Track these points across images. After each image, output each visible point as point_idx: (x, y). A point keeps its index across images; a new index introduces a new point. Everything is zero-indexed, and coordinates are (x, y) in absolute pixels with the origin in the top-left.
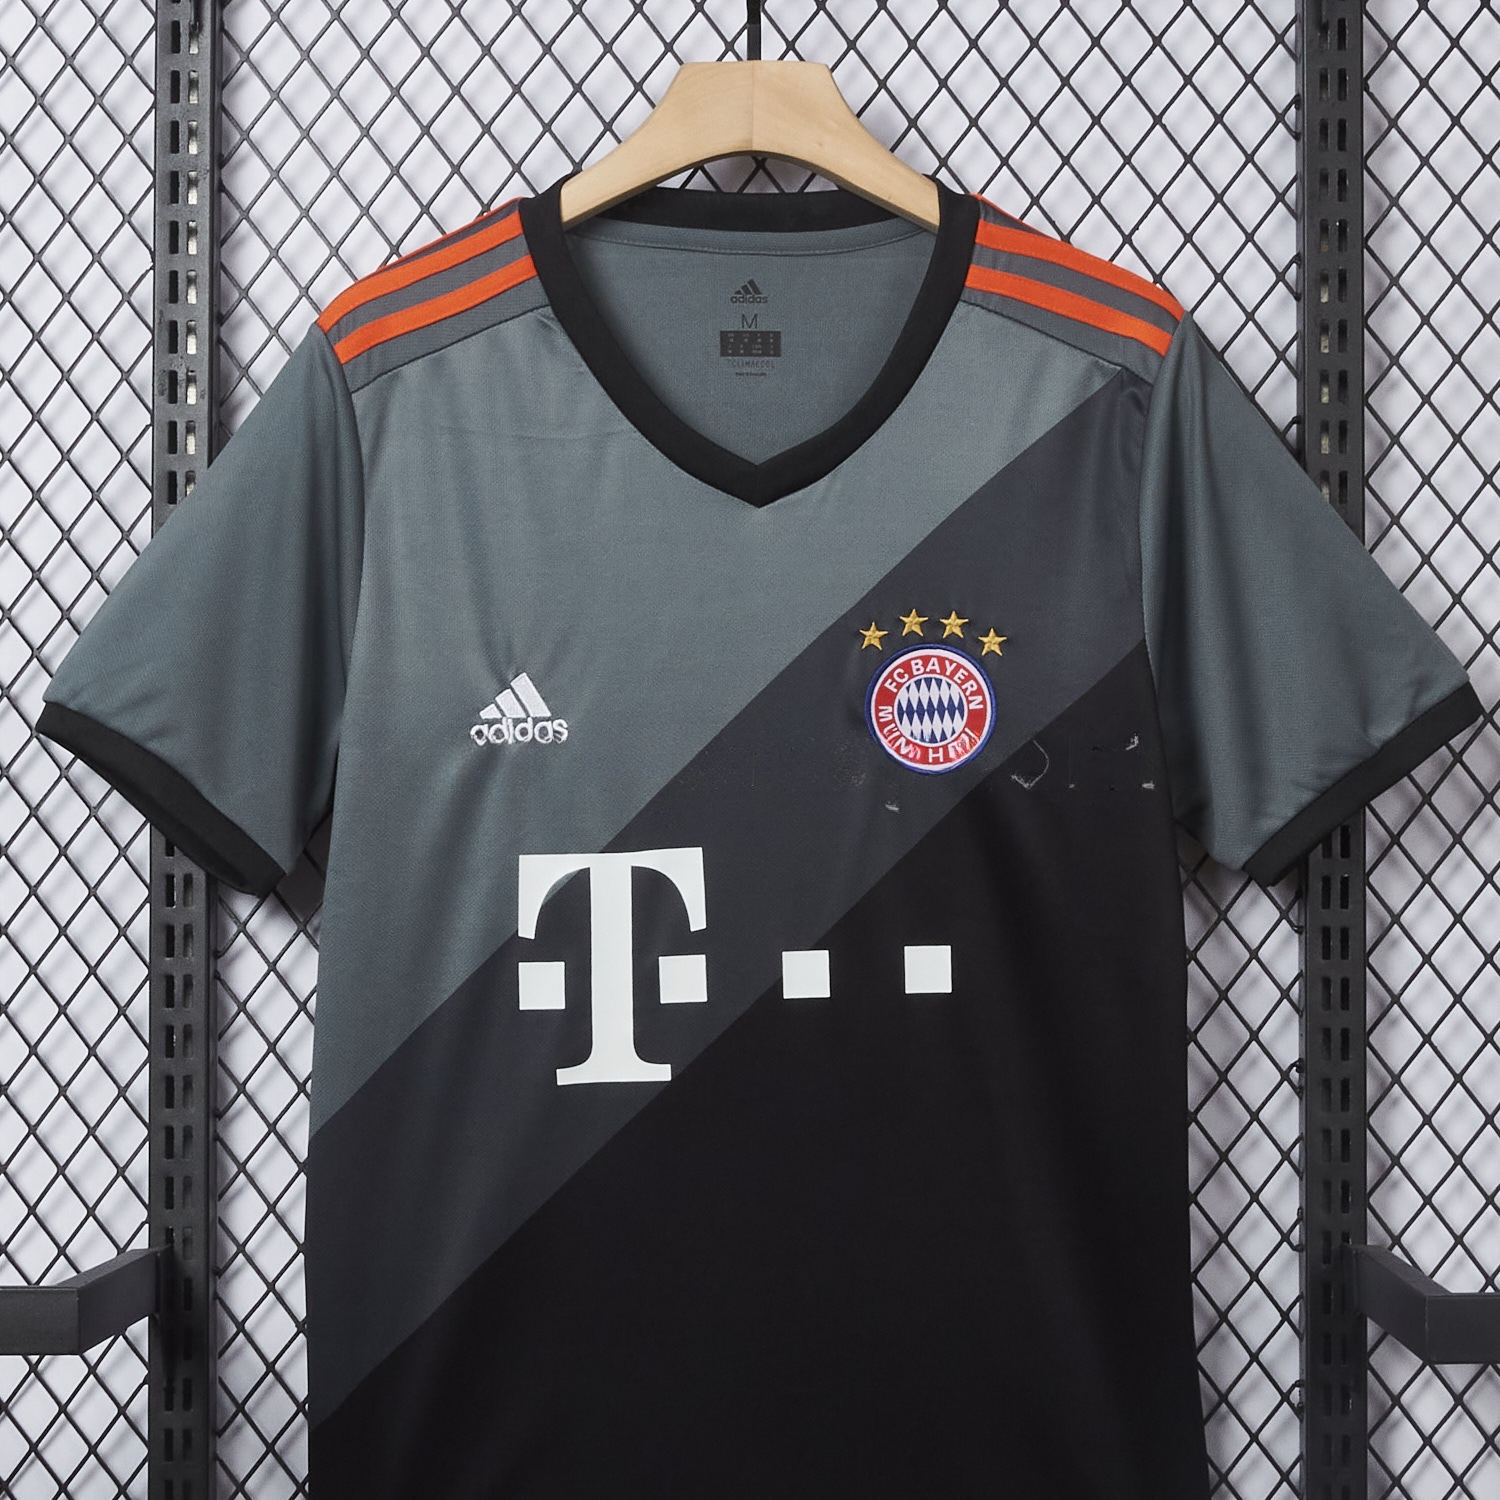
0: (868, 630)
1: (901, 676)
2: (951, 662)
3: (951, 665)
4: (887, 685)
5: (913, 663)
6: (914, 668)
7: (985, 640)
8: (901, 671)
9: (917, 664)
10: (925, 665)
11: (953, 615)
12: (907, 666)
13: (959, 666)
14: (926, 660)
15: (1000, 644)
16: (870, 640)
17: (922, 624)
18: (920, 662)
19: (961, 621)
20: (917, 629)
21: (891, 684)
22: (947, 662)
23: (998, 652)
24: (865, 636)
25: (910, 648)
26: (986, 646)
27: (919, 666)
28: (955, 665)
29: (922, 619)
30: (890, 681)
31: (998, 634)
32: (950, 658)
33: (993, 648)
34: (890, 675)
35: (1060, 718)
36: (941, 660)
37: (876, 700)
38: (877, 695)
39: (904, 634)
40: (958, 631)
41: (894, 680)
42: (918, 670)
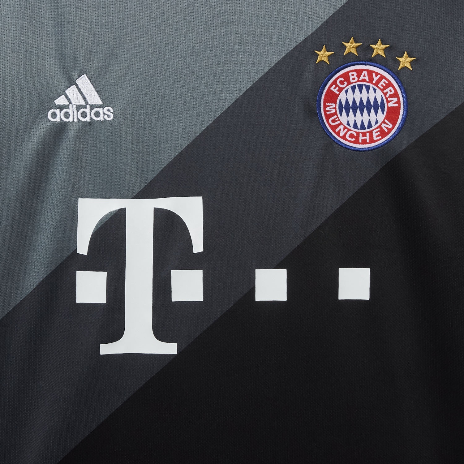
0: (320, 51)
1: (342, 83)
2: (377, 74)
3: (376, 76)
4: (332, 89)
5: (350, 74)
6: (351, 77)
7: (400, 59)
8: (342, 79)
9: (353, 75)
10: (359, 76)
11: (379, 42)
12: (346, 77)
13: (382, 77)
14: (359, 72)
15: (411, 62)
16: (322, 57)
17: (357, 48)
18: (355, 74)
19: (384, 46)
20: (354, 51)
21: (335, 88)
22: (374, 74)
23: (410, 67)
24: (318, 55)
25: (348, 64)
26: (401, 63)
27: (354, 76)
28: (379, 76)
29: (357, 44)
30: (334, 86)
31: (410, 56)
32: (376, 71)
33: (406, 65)
35: (451, 114)
36: (370, 73)
37: (324, 99)
38: (326, 95)
39: (344, 54)
40: (382, 53)
41: (337, 86)
42: (354, 79)
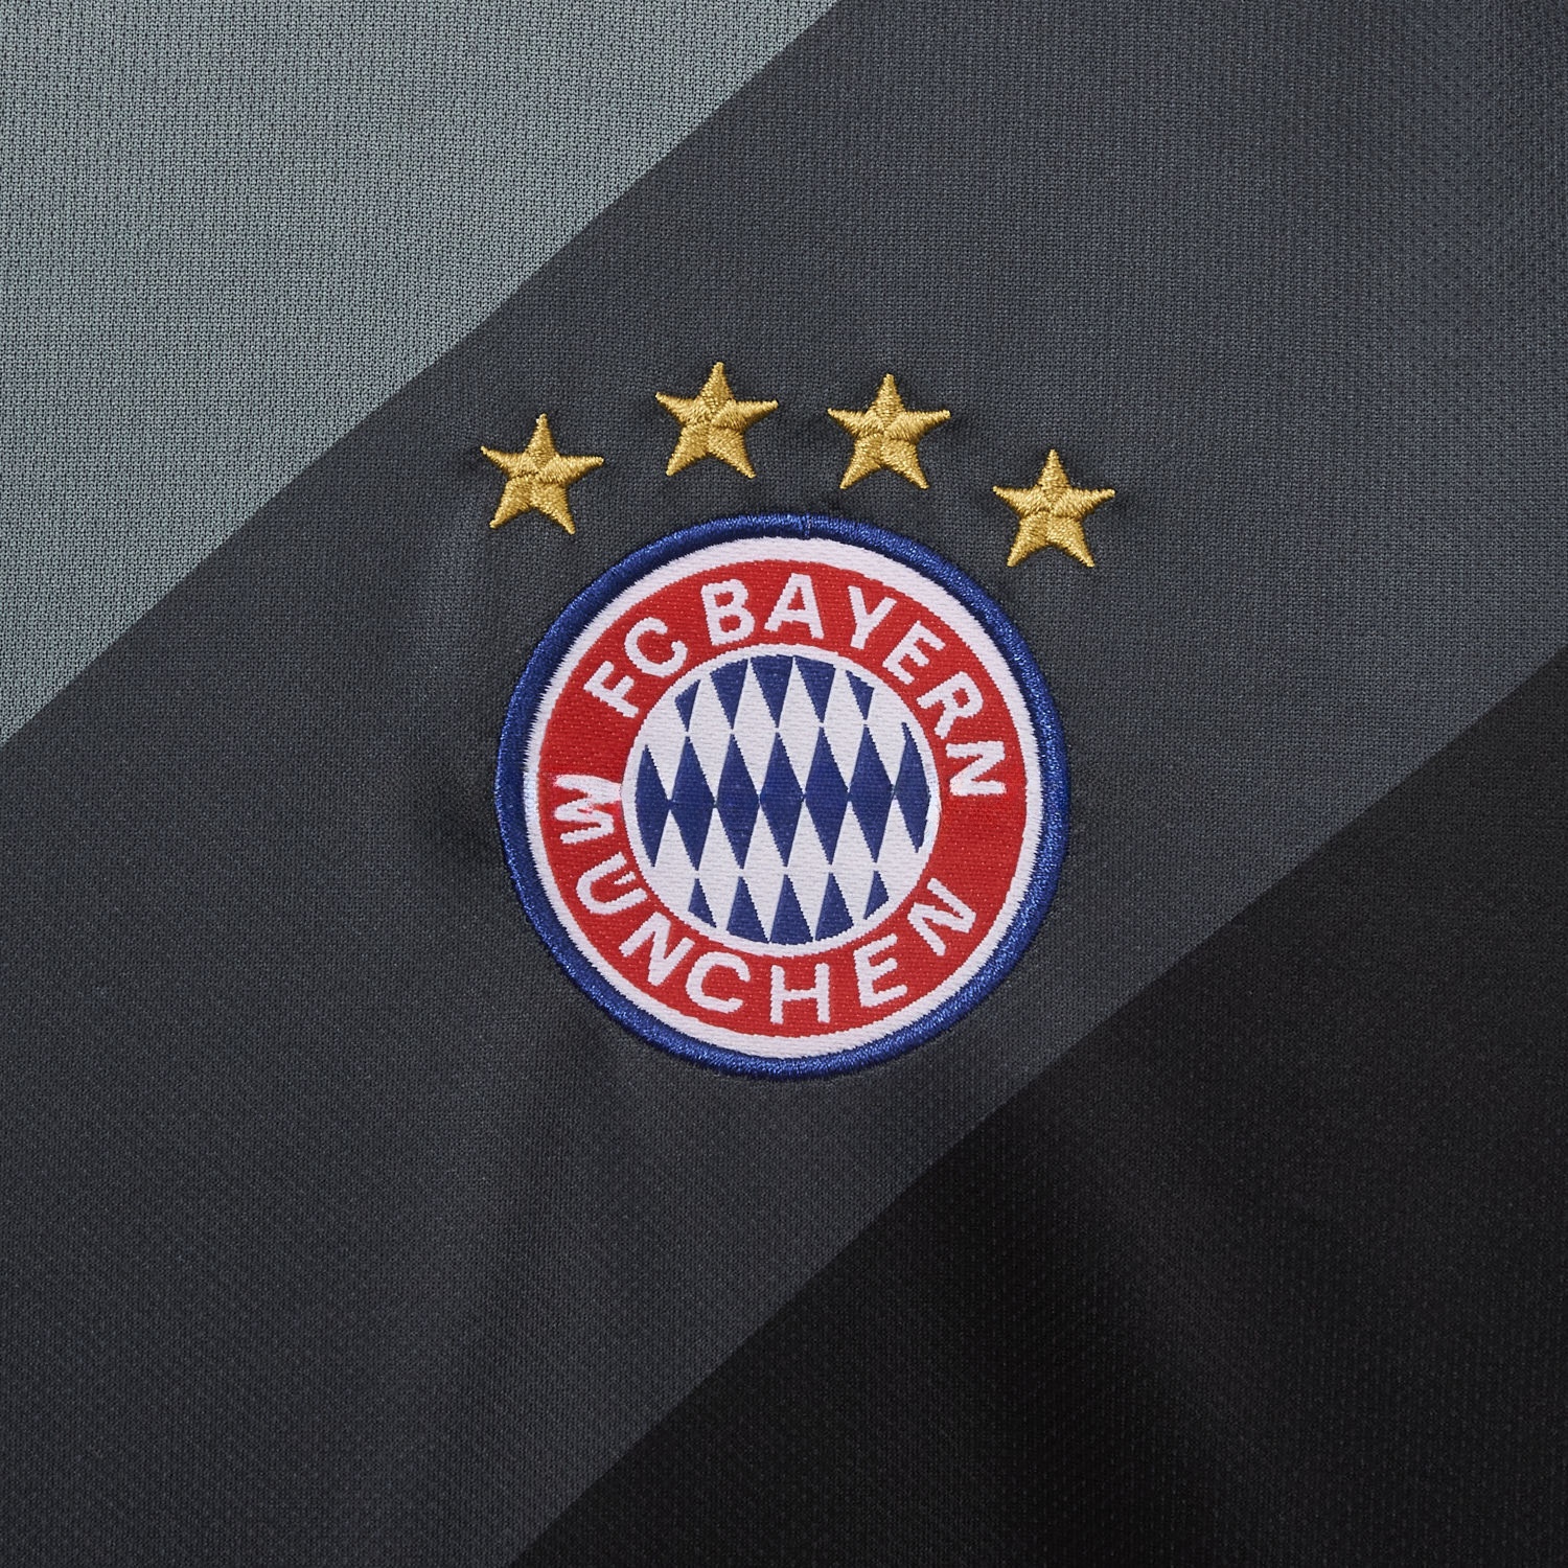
0: (518, 447)
1: (656, 648)
2: (875, 592)
3: (871, 606)
4: (594, 686)
5: (709, 592)
6: (714, 614)
7: (1020, 499)
8: (659, 626)
9: (725, 599)
10: (761, 606)
11: (887, 394)
12: (681, 608)
13: (909, 612)
14: (765, 582)
15: (1088, 519)
16: (527, 488)
17: (748, 430)
18: (738, 590)
19: (916, 420)
20: (730, 450)
21: (611, 683)
22: (856, 595)
23: (1078, 550)
24: (504, 475)
25: (696, 531)
26: (1026, 525)
27: (736, 608)
28: (887, 605)
29: (749, 408)
30: (607, 669)
31: (1077, 477)
32: (871, 574)
33: (1053, 536)
34: (611, 646)
35: (1347, 842)
36: (832, 585)
37: (547, 752)
38: (554, 726)
39: (670, 472)
40: (903, 460)
41: (624, 667)
42: (730, 623)
